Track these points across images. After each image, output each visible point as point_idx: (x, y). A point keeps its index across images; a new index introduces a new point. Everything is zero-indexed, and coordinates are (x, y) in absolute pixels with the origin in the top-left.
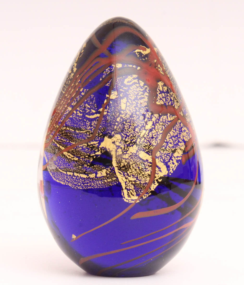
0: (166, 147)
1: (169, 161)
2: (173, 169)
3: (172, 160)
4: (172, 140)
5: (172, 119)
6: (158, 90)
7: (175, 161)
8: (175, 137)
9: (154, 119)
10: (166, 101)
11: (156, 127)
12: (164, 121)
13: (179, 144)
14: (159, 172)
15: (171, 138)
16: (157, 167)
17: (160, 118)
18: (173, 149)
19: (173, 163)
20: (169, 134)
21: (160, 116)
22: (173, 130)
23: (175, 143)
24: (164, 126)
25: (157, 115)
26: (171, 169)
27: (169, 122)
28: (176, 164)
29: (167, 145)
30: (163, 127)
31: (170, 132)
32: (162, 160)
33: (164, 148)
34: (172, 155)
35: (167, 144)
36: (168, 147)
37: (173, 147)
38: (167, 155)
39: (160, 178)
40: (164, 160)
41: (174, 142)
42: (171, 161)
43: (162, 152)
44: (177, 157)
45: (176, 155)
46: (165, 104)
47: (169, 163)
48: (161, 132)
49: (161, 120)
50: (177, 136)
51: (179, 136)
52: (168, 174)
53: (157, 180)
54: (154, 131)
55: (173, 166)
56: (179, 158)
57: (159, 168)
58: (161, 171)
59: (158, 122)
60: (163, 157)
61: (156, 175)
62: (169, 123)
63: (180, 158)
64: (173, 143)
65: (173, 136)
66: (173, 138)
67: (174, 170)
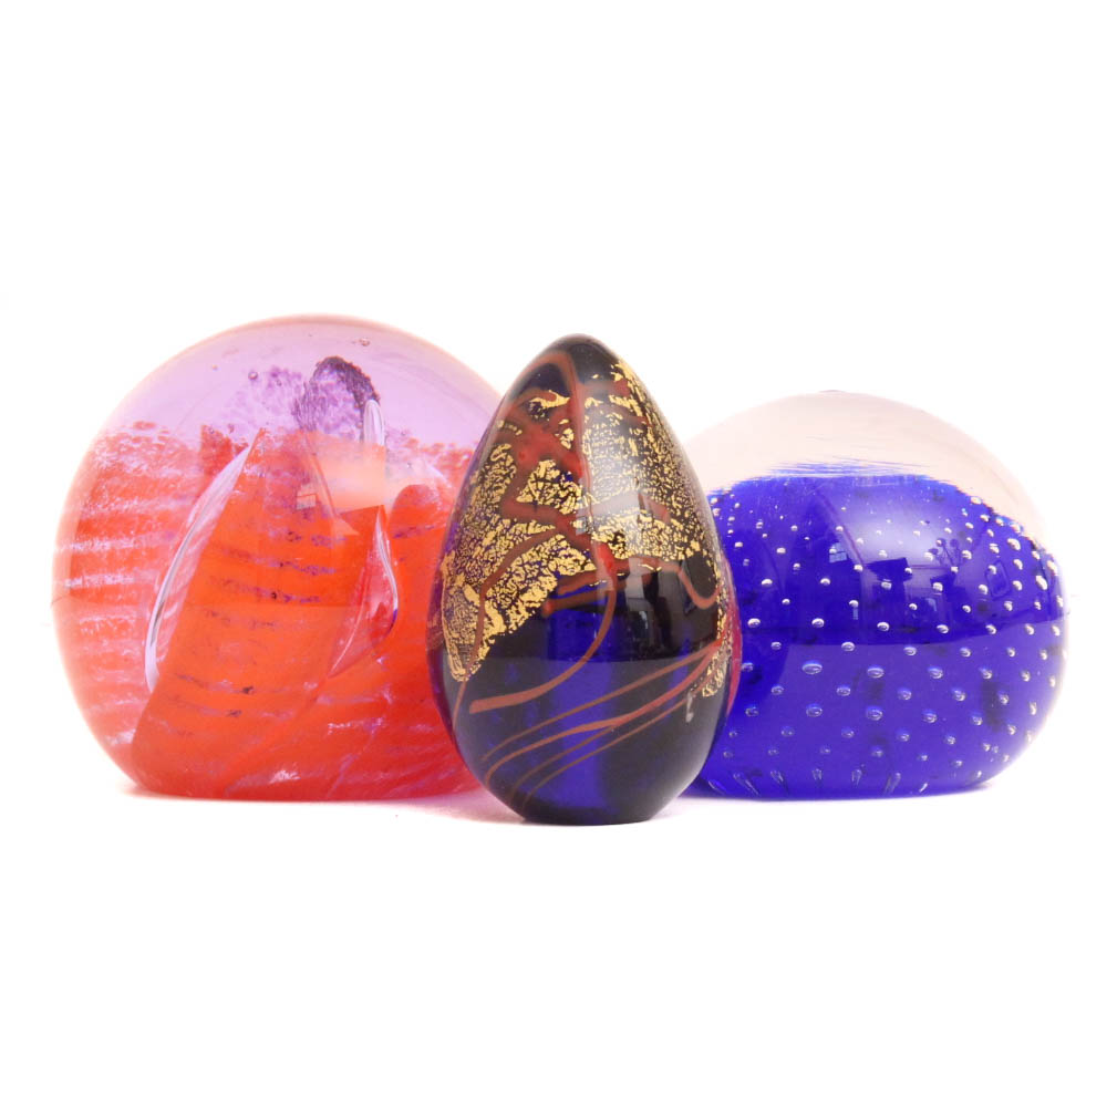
0: (507, 581)
1: (510, 608)
2: (516, 624)
3: (517, 607)
4: (524, 569)
5: (538, 531)
6: (532, 476)
7: (522, 609)
8: (531, 565)
9: (499, 529)
10: (540, 497)
11: (498, 543)
12: (517, 533)
13: (541, 578)
14: (489, 626)
15: (522, 565)
16: (487, 616)
17: (511, 527)
18: (521, 587)
19: (518, 612)
20: (519, 558)
21: (513, 523)
22: (530, 552)
23: (530, 576)
24: (514, 542)
25: (507, 522)
26: (513, 622)
27: (528, 535)
28: (527, 615)
29: (509, 578)
30: (512, 544)
31: (524, 555)
32: (495, 605)
33: (501, 582)
34: (517, 596)
35: (511, 577)
36: (510, 581)
37: (522, 583)
38: (507, 596)
39: (492, 637)
40: (499, 605)
41: (527, 574)
42: (513, 607)
43: (497, 589)
44: (530, 602)
45: (525, 597)
46: (535, 502)
47: (509, 612)
48: (504, 552)
49: (512, 530)
50: (539, 563)
51: (543, 564)
52: (507, 632)
53: (487, 641)
54: (492, 551)
55: (519, 617)
56: (532, 605)
57: (490, 619)
58: (491, 624)
59: (505, 535)
60: (498, 598)
61: (485, 631)
62: (526, 538)
63: (538, 605)
64: (523, 576)
65: (528, 563)
66: (527, 566)
67: (520, 625)
